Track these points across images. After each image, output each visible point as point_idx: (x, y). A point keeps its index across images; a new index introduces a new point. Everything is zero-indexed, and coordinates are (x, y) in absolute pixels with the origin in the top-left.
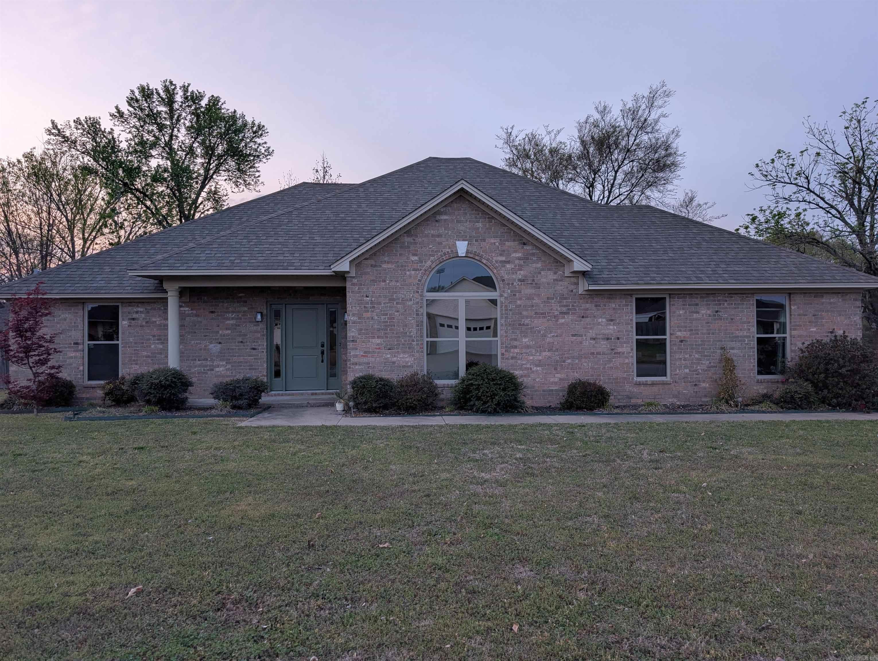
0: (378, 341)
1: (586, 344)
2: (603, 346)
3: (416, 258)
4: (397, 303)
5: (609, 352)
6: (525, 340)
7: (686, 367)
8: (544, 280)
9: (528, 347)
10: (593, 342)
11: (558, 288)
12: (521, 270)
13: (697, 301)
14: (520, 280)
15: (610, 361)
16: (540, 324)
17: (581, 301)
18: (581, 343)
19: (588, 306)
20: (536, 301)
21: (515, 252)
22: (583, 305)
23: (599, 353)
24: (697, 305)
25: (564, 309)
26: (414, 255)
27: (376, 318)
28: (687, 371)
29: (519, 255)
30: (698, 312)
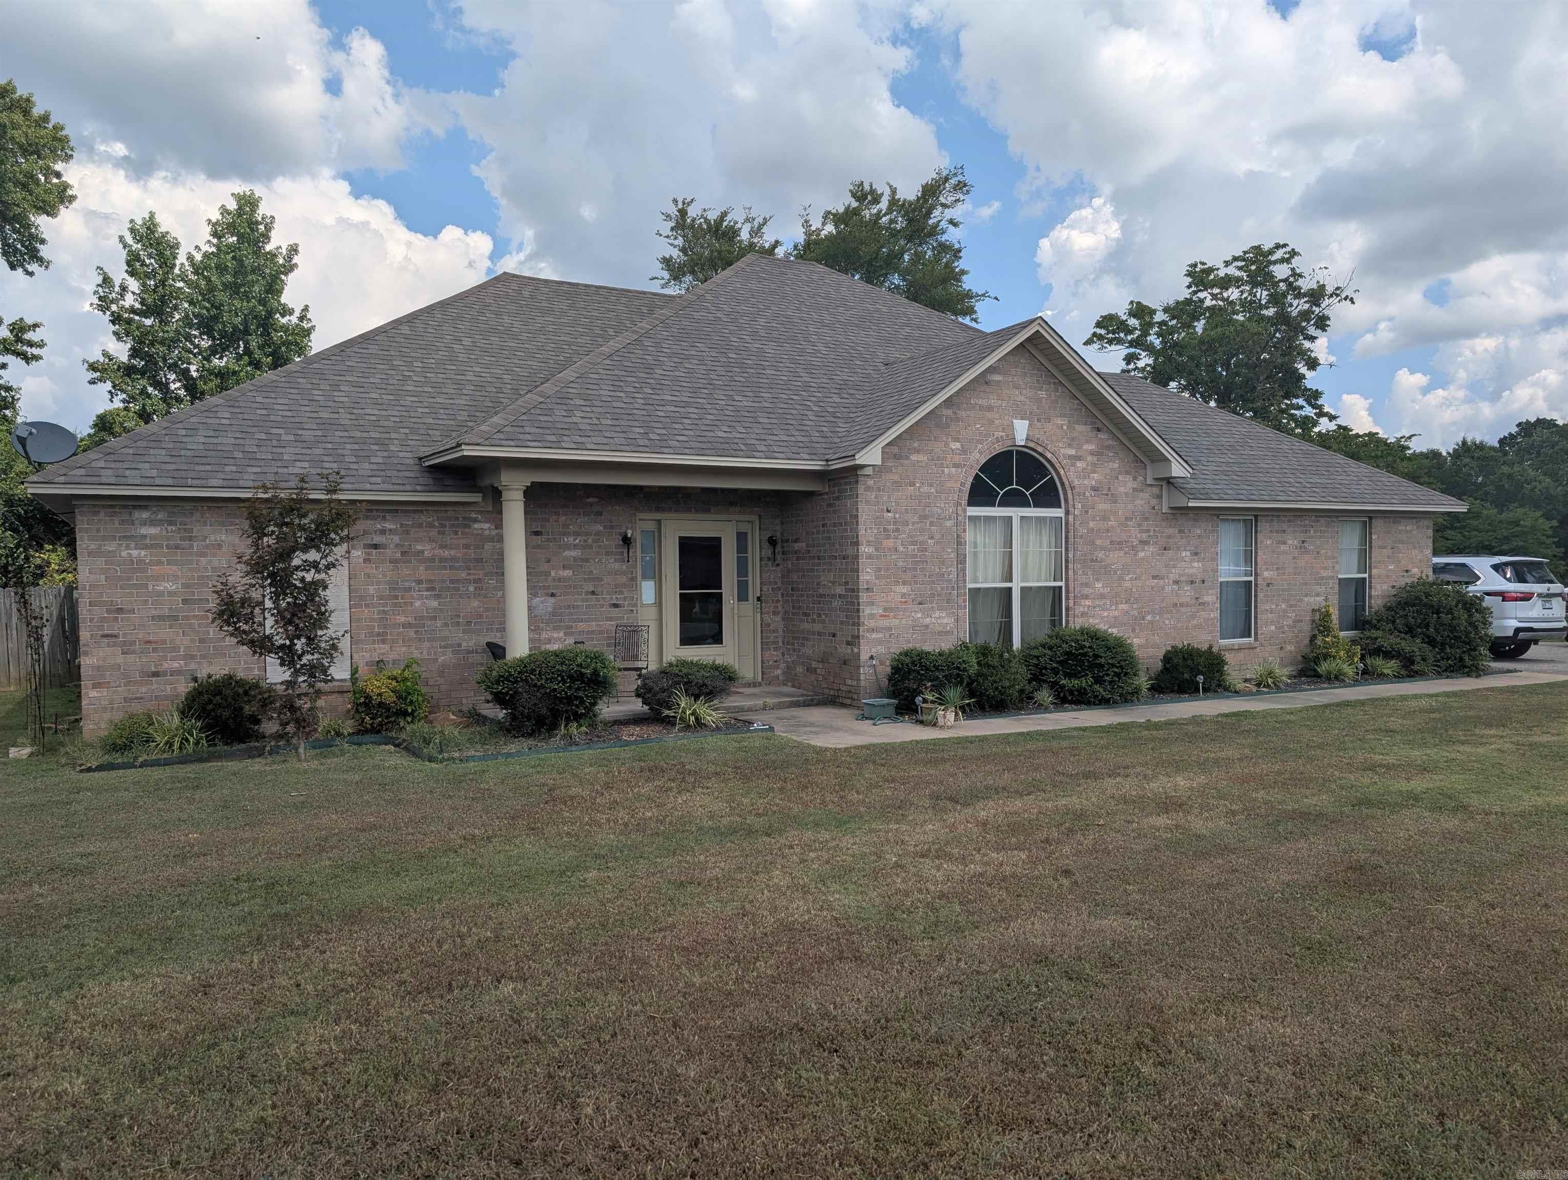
0: (905, 589)
1: (1168, 589)
2: (1187, 594)
3: (958, 445)
4: (932, 524)
5: (1193, 601)
6: (1099, 585)
7: (1272, 623)
8: (1122, 489)
9: (1102, 596)
10: (1176, 587)
11: (1139, 502)
12: (1094, 472)
13: (1285, 526)
14: (1094, 489)
15: (1193, 617)
16: (1116, 558)
17: (1164, 524)
18: (1163, 588)
19: (1171, 531)
20: (1112, 523)
21: (1087, 442)
22: (1166, 531)
23: (1182, 605)
24: (1284, 531)
25: (1145, 536)
26: (957, 440)
27: (901, 549)
28: (1273, 628)
29: (1092, 447)
30: (1285, 543)
